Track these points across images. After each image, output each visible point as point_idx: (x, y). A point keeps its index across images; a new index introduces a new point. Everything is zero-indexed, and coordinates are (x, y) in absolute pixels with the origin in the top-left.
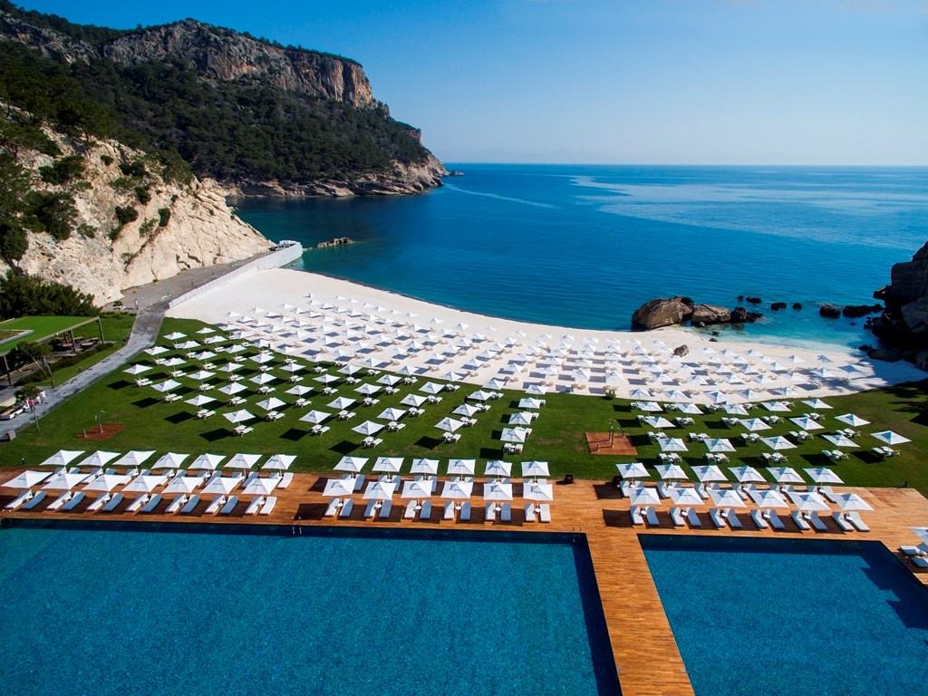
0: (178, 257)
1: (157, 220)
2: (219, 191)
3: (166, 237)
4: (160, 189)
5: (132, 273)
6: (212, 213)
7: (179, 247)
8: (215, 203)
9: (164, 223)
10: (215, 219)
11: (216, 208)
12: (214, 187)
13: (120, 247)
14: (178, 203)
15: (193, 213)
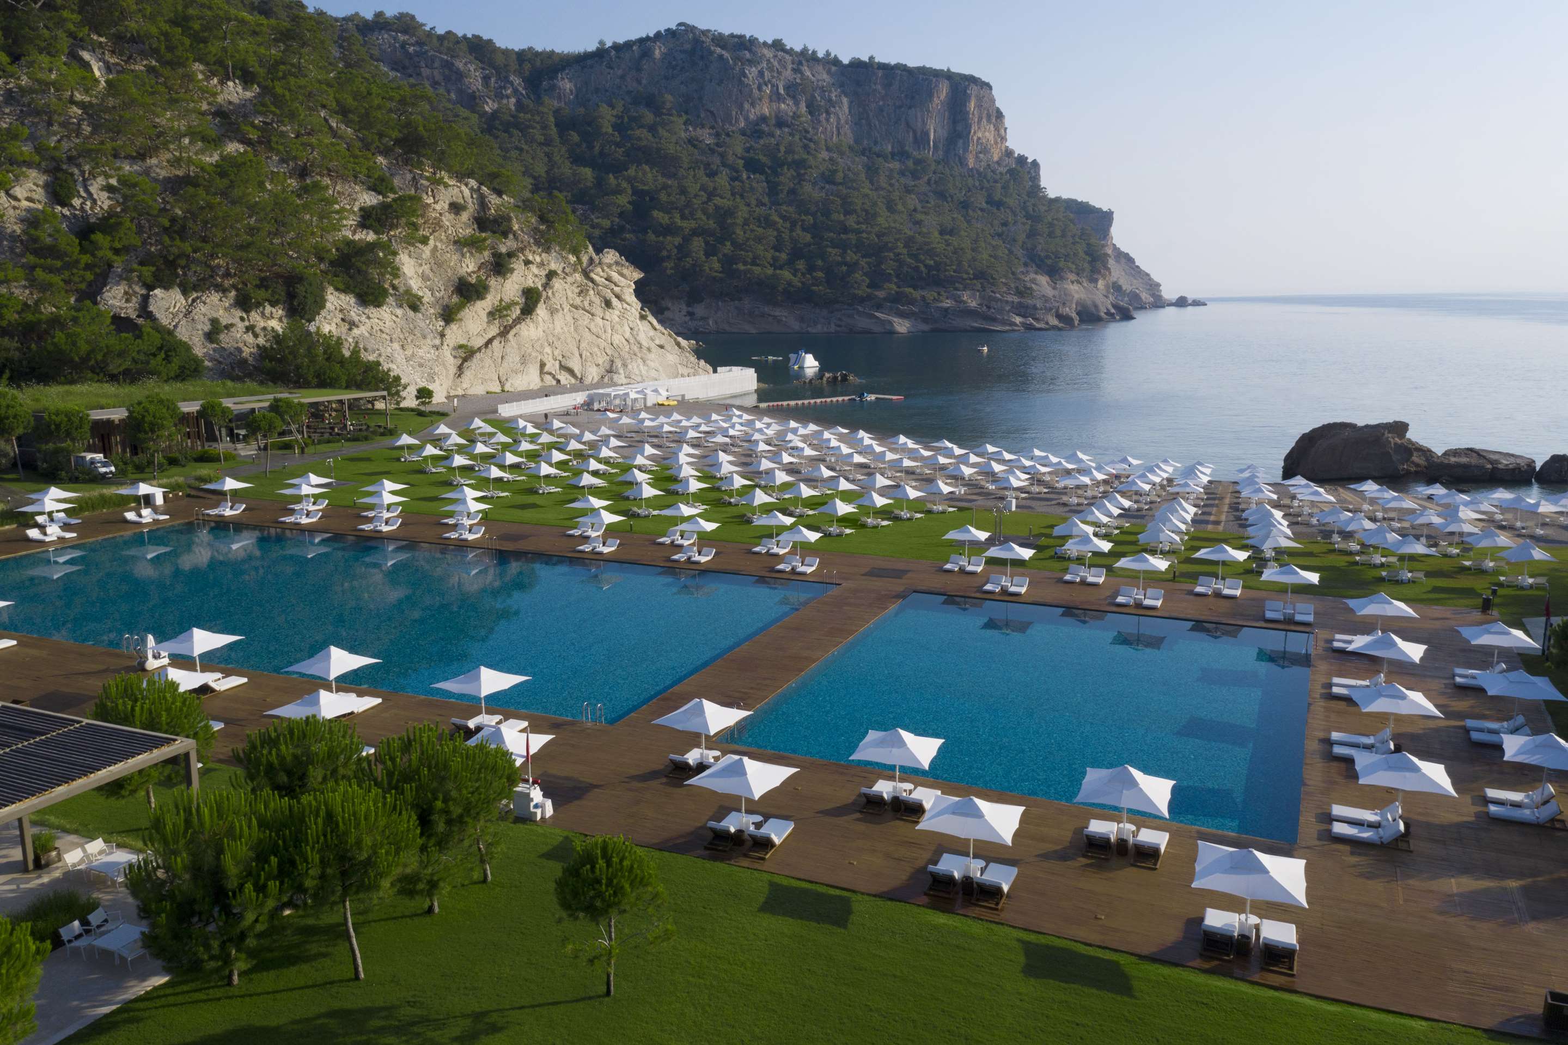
0: (543, 365)
1: (517, 303)
2: (625, 271)
3: (530, 331)
4: (531, 258)
5: (468, 374)
6: (608, 304)
7: (548, 350)
8: (616, 289)
9: (528, 310)
10: (614, 315)
11: (618, 297)
12: (617, 263)
13: (455, 334)
14: (557, 283)
15: (578, 301)
